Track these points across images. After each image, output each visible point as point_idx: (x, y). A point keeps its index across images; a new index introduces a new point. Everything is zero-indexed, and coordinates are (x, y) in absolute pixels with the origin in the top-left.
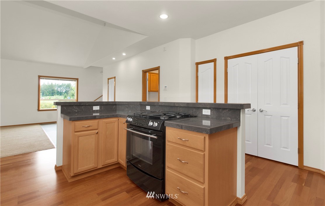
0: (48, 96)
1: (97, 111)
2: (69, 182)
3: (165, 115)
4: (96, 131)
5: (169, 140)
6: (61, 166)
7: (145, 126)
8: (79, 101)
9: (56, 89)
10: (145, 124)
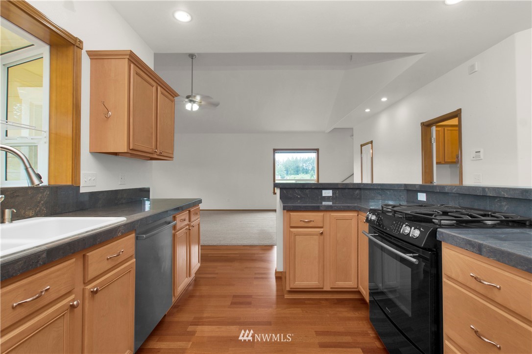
0: (293, 175)
1: (327, 199)
2: (285, 297)
3: (445, 213)
4: (321, 230)
5: (449, 274)
6: (281, 272)
7: (394, 233)
8: (320, 182)
9: (301, 165)
10: (395, 230)
